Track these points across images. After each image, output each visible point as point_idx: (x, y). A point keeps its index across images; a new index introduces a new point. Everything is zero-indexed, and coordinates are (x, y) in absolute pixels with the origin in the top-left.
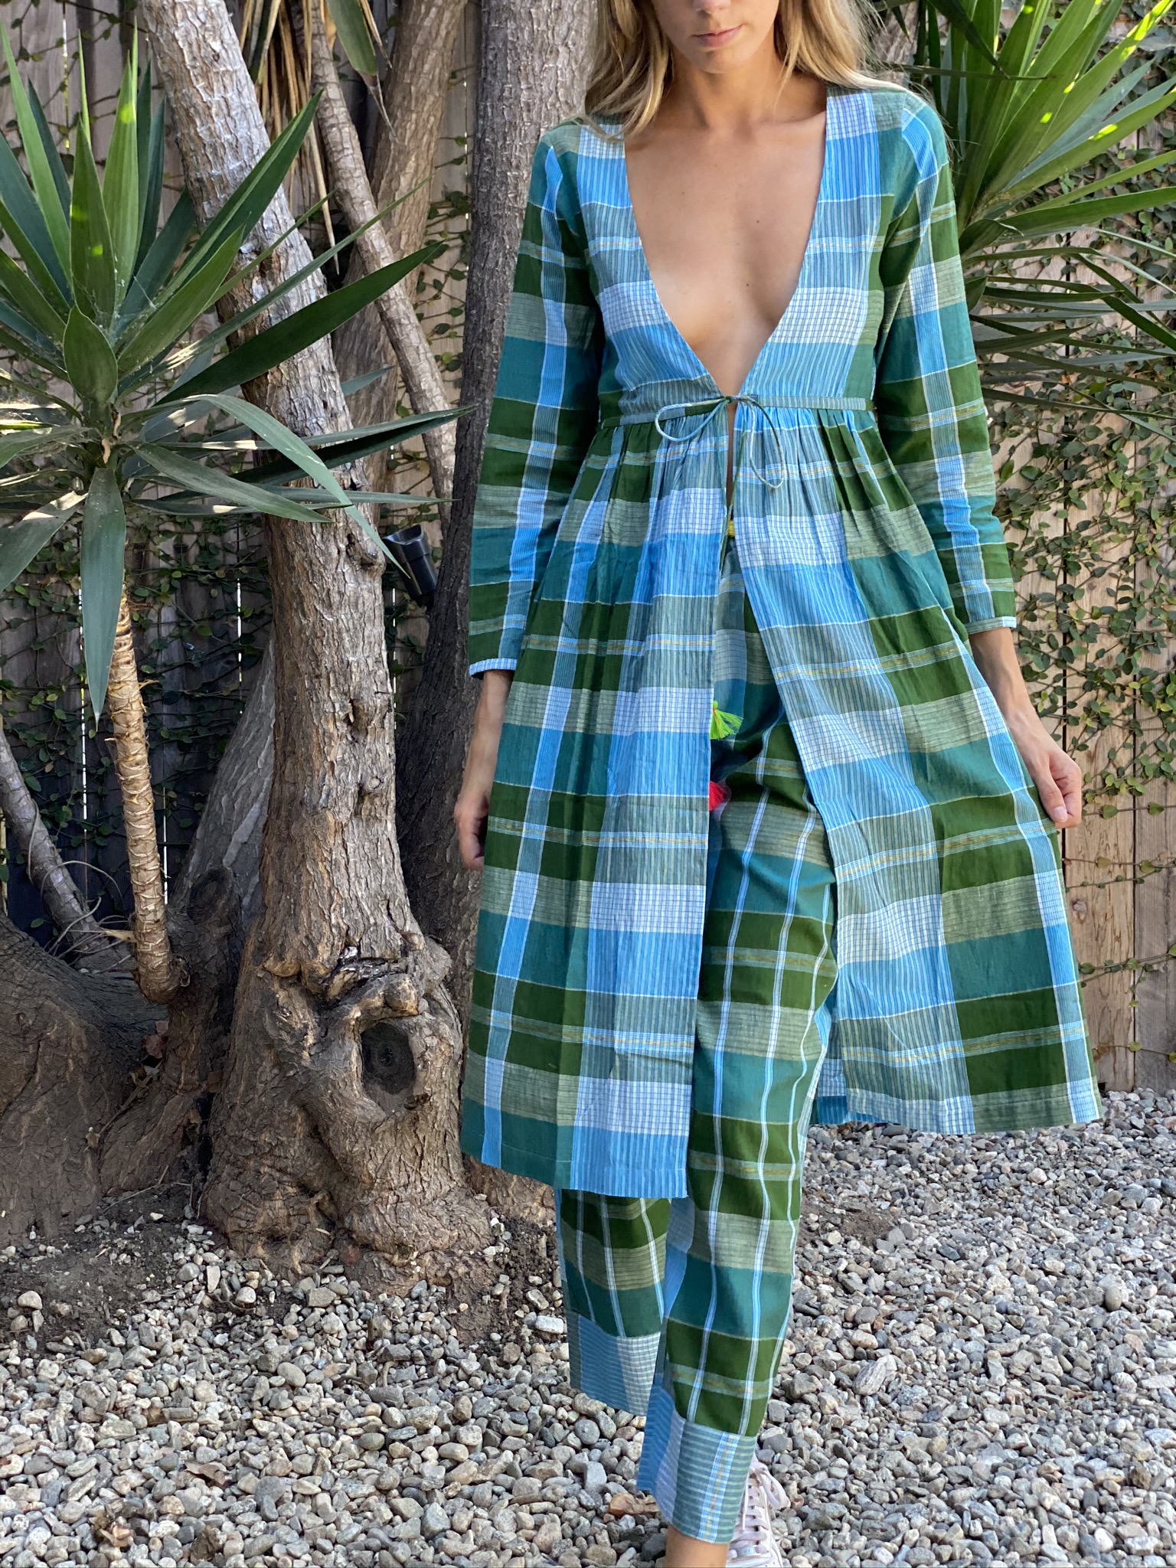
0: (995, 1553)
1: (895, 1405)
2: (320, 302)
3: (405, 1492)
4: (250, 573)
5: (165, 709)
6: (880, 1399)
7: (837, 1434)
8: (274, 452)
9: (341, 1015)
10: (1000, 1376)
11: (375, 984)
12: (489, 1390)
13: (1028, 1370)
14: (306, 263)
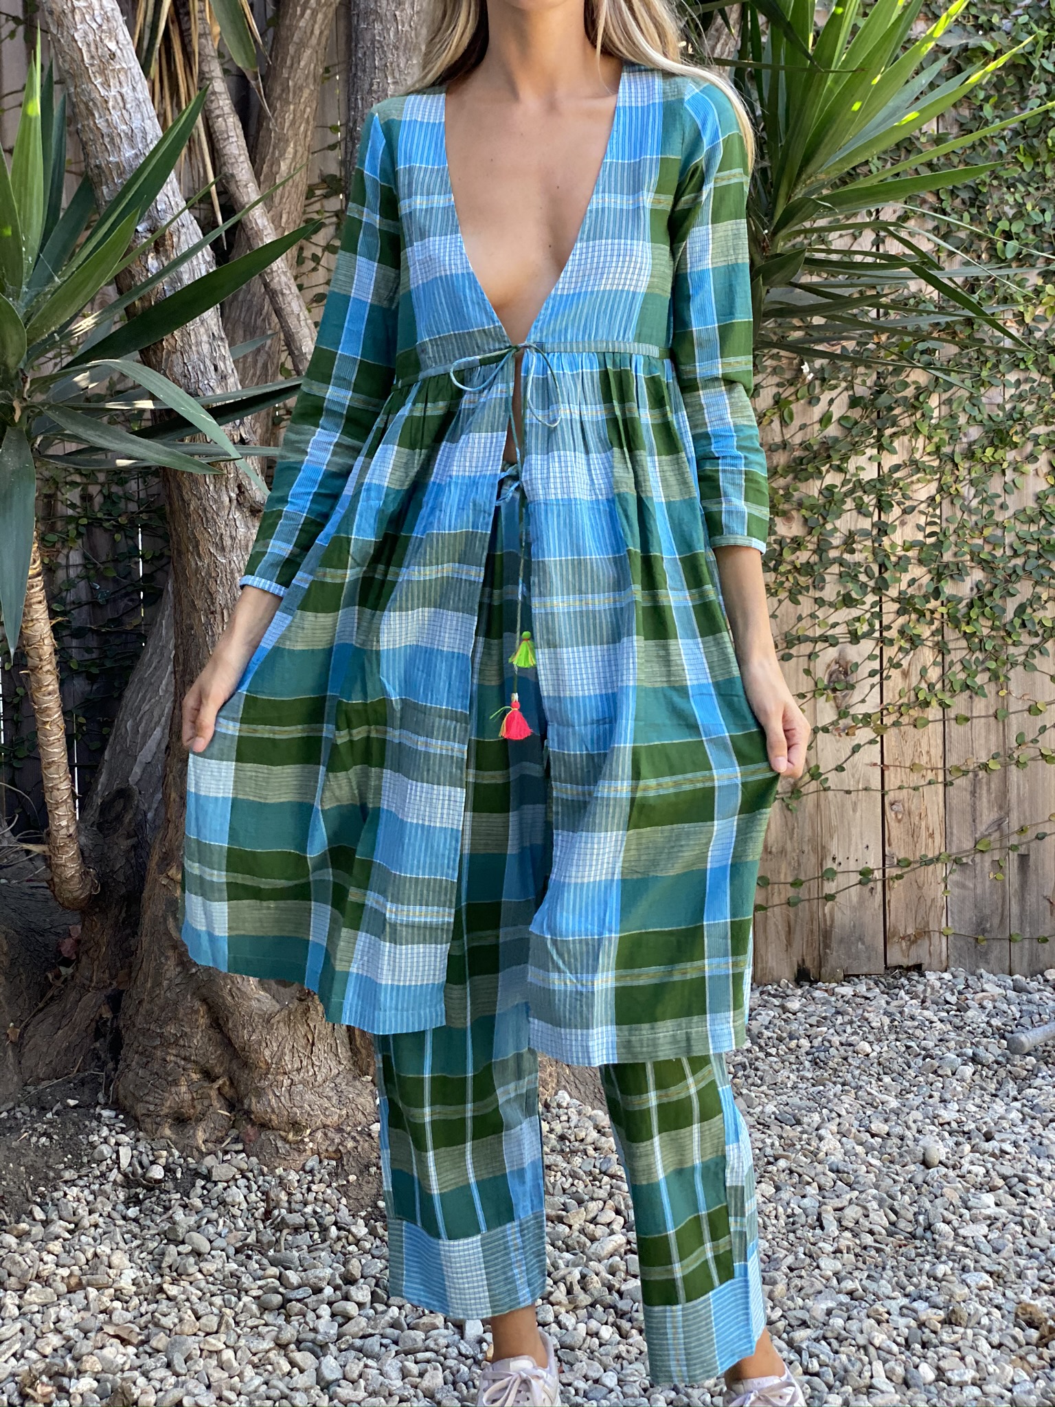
0: (830, 1387)
2: (209, 275)
3: (302, 1346)
4: (150, 519)
5: (74, 643)
8: (170, 411)
10: (832, 1228)
12: (376, 1253)
13: (857, 1223)
14: (196, 240)
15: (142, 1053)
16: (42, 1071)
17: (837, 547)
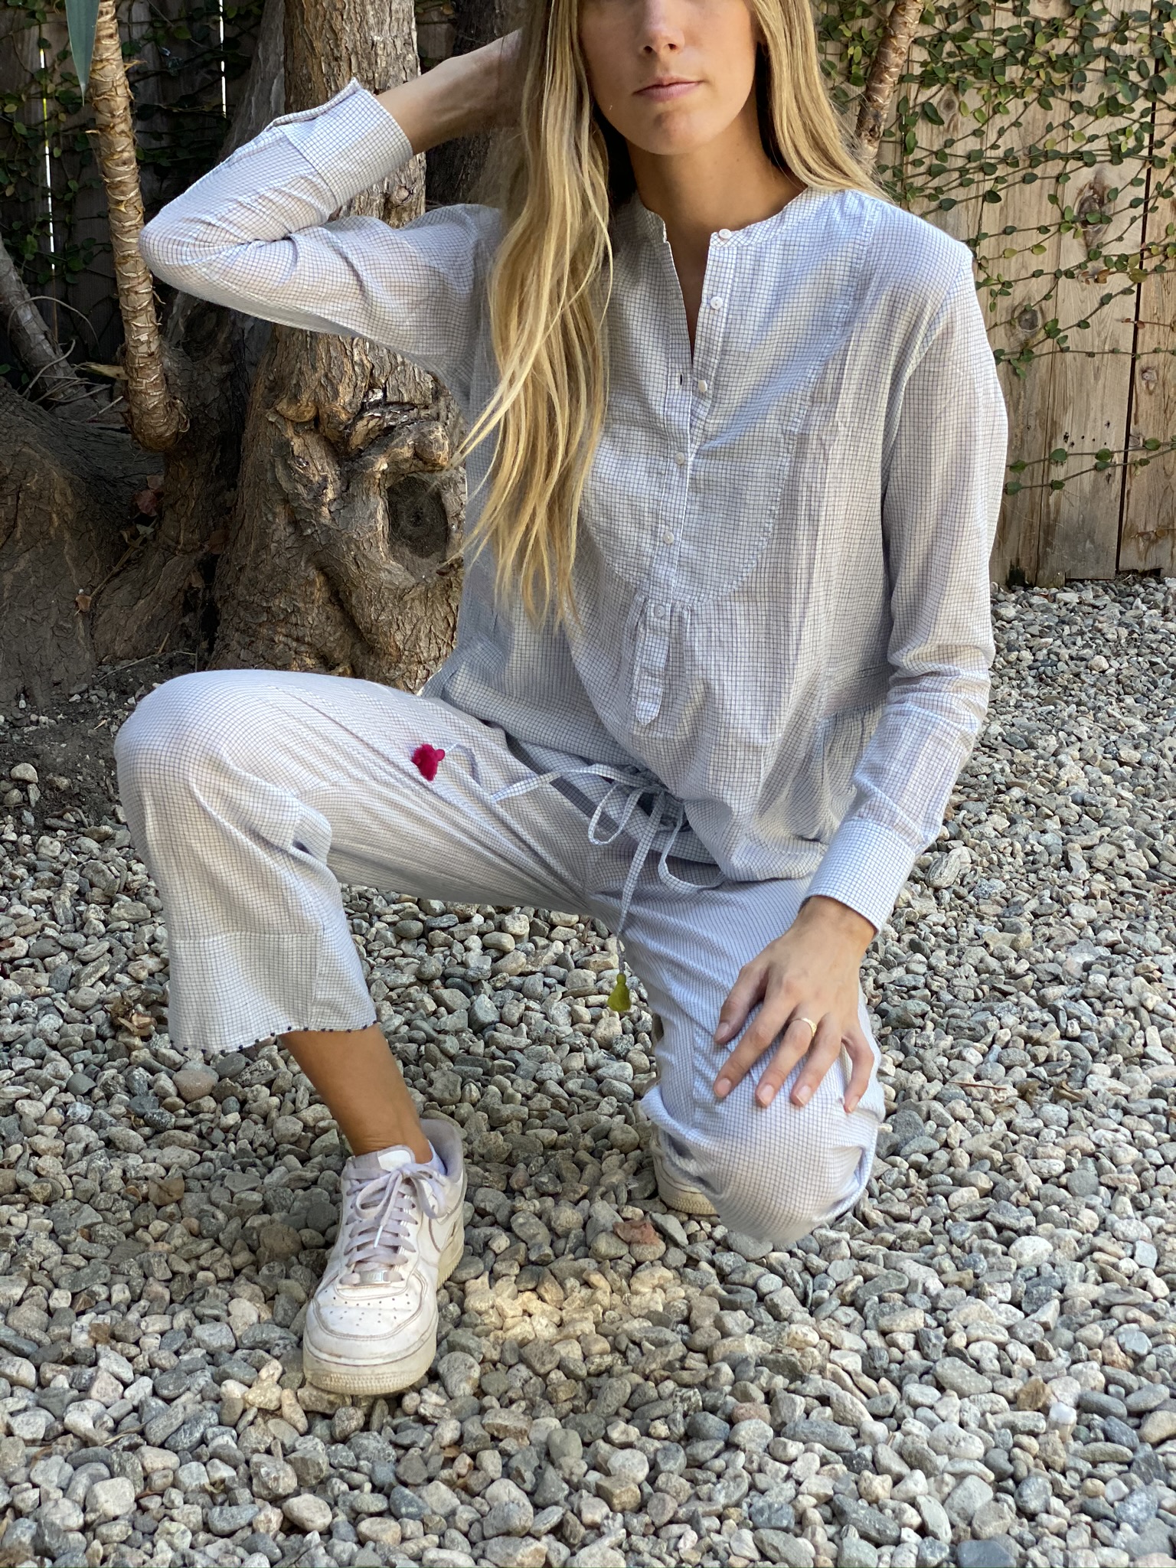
0: (1094, 1054)
1: (973, 900)
3: (449, 981)
6: (954, 892)
7: (912, 928)
9: (366, 468)
10: (1081, 869)
11: (404, 432)
13: (1111, 864)
15: (243, 632)
16: (119, 648)
17: (1104, 35)
